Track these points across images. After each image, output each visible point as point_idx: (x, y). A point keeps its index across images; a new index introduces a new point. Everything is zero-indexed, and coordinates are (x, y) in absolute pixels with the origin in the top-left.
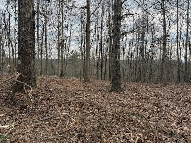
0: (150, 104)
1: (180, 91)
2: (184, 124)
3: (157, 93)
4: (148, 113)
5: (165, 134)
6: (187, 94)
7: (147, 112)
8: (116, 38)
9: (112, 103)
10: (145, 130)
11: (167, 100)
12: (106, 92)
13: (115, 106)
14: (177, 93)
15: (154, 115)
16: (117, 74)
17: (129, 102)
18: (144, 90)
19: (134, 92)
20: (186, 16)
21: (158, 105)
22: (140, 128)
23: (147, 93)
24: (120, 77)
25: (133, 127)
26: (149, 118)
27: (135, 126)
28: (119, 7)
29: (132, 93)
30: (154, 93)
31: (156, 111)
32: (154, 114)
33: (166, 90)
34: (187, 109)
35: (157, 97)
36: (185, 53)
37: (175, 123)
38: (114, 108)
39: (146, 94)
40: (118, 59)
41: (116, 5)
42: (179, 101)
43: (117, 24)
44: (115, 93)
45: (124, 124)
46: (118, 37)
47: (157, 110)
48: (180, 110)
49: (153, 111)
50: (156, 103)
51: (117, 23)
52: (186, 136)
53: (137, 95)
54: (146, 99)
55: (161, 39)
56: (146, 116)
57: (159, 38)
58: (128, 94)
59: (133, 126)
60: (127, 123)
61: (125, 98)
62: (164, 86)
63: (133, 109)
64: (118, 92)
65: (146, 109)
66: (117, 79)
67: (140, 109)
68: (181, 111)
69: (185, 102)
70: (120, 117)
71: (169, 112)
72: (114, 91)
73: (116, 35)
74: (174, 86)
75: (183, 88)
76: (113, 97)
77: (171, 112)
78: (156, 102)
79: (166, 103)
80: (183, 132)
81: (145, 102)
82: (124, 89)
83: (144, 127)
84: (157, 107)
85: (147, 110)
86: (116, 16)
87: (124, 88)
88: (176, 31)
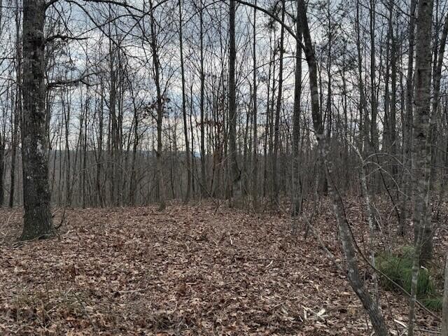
0: (125, 257)
1: (190, 216)
2: (193, 291)
3: (144, 227)
4: (117, 281)
5: (151, 327)
6: (203, 223)
7: (116, 279)
8: (31, 94)
9: (19, 274)
10: (104, 329)
11: (163, 242)
12: (7, 245)
13: (30, 281)
14: (185, 223)
15: (130, 285)
16: (40, 190)
17: (71, 263)
18: (116, 223)
19: (89, 234)
20: (199, 62)
21: (143, 256)
22: (90, 329)
23: (121, 231)
24: (48, 197)
25: (73, 329)
26: (117, 295)
27: (79, 327)
28: (38, 13)
29: (82, 236)
30: (137, 230)
31: (136, 272)
32: (130, 282)
33: (163, 217)
34: (201, 256)
35: (142, 237)
36: (200, 138)
37: (176, 292)
38: (23, 286)
39: (118, 233)
40: (41, 151)
41: (28, 8)
42: (187, 240)
43: (35, 57)
44: (33, 244)
45: (46, 329)
46: (37, 91)
47: (139, 269)
48: (187, 261)
49: (129, 274)
50: (140, 252)
51: (32, 53)
52: (194, 320)
53: (94, 240)
54: (115, 247)
55: (153, 107)
56: (112, 292)
57: (149, 104)
58: (70, 241)
59: (72, 327)
60: (54, 326)
61: (63, 253)
62: (159, 210)
63: (81, 280)
64: (43, 238)
65: (113, 273)
66: (39, 205)
67: (98, 276)
68: (189, 263)
69: (198, 241)
70: (35, 311)
71: (165, 270)
72: (30, 238)
73: (31, 86)
74: (179, 209)
75: (196, 210)
76: (27, 257)
77: (169, 269)
78: (138, 249)
79: (159, 249)
80: (190, 310)
81: (113, 256)
82: (61, 228)
83: (103, 322)
84: (140, 261)
85: (116, 275)
86: (29, 34)
87: (61, 225)
88: (182, 91)
